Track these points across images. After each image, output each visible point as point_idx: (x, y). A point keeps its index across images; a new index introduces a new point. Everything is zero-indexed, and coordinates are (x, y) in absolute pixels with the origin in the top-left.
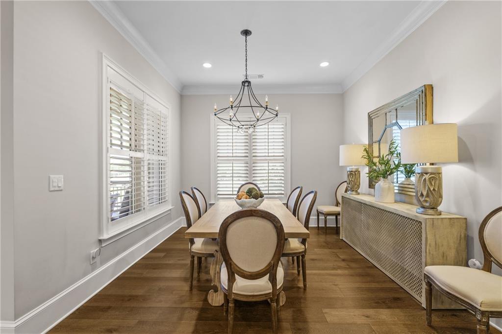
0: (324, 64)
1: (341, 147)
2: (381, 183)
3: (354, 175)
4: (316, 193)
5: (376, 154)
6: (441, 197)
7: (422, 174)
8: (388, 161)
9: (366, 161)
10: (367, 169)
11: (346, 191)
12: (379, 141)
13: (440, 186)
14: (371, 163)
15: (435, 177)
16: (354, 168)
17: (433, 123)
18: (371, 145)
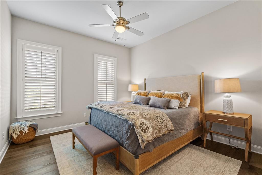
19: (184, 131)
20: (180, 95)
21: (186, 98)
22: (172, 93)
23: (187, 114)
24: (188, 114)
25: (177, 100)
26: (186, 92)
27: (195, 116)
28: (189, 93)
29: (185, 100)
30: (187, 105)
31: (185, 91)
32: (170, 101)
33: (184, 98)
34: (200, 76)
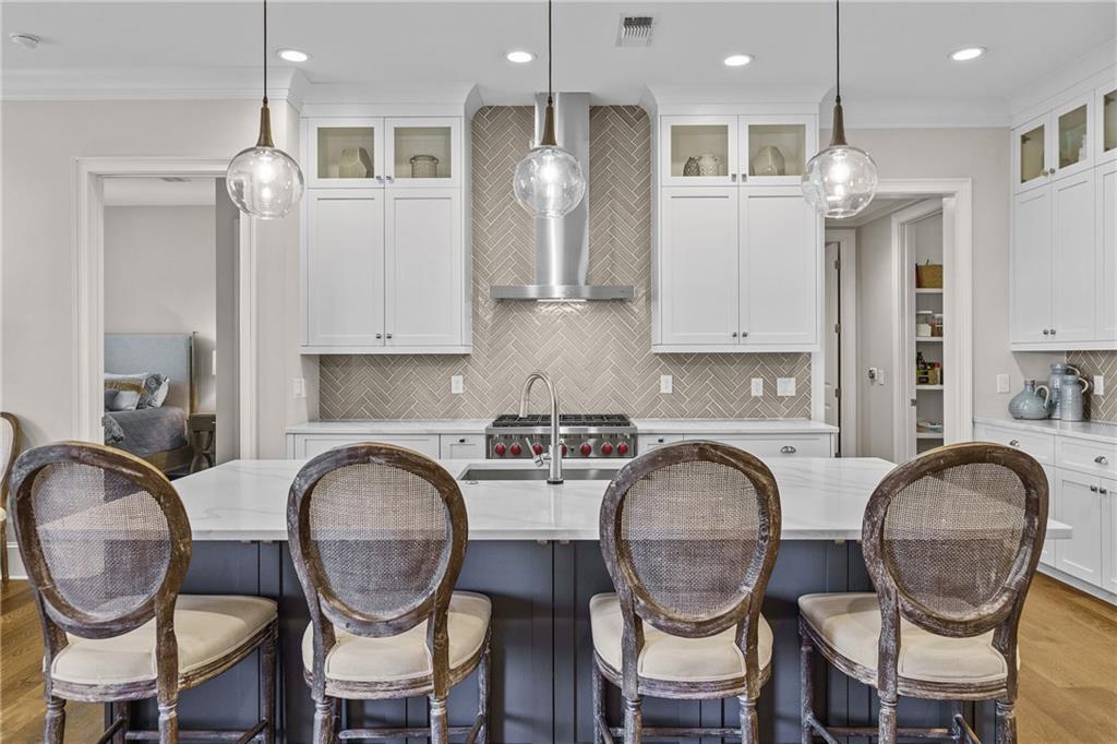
19: (147, 451)
20: (141, 381)
21: (157, 389)
22: (120, 376)
23: (154, 419)
24: (158, 418)
25: (134, 393)
26: (157, 373)
27: (173, 424)
28: (163, 376)
29: (152, 393)
30: (159, 403)
31: (153, 373)
32: (117, 393)
33: (150, 388)
34: (190, 338)
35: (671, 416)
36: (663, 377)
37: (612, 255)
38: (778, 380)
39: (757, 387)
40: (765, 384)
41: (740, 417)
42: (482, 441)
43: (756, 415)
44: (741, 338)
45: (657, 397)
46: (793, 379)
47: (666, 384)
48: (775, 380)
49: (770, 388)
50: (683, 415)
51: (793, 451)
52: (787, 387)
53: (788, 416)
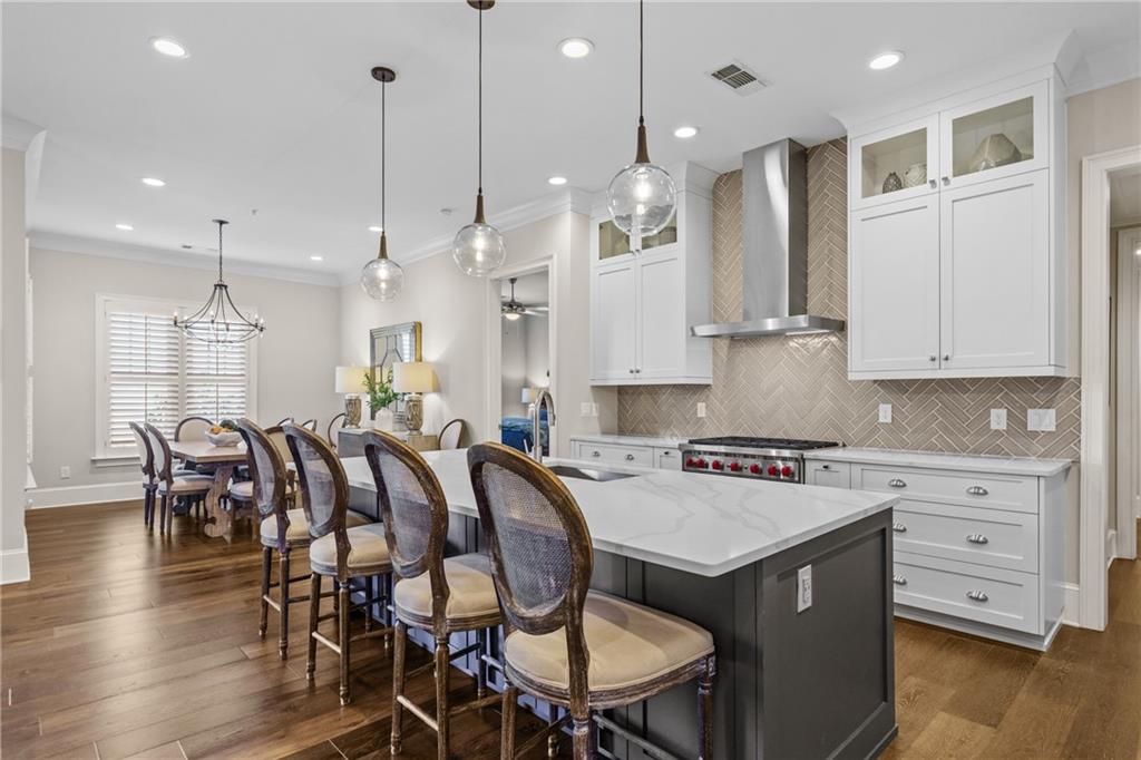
0: (317, 259)
1: (338, 368)
2: (381, 413)
3: (354, 404)
4: (316, 422)
5: (378, 380)
6: (421, 420)
7: (408, 402)
8: (387, 389)
9: (366, 388)
10: (368, 398)
11: (344, 426)
12: (381, 366)
13: (421, 412)
14: (372, 390)
15: (416, 405)
16: (354, 396)
17: (421, 360)
18: (373, 369)
35: (890, 446)
36: (882, 406)
37: (830, 287)
38: (1030, 411)
39: (998, 419)
40: (1010, 415)
41: (976, 452)
42: (679, 454)
43: (996, 452)
44: (943, 362)
45: (875, 427)
46: (1052, 412)
47: (885, 413)
48: (1026, 411)
49: (1017, 421)
50: (904, 446)
51: (986, 493)
52: (1042, 420)
53: (1044, 456)
